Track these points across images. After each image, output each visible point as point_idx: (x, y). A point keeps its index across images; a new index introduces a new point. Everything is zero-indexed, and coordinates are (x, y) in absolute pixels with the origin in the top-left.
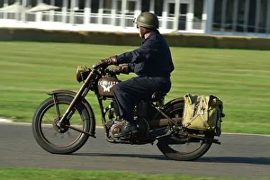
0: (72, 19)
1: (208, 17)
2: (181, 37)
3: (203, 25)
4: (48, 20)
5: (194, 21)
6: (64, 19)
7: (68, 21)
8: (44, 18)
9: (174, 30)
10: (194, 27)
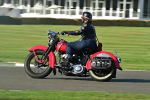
0: (70, 13)
1: (141, 11)
2: (127, 21)
3: (138, 15)
4: (57, 13)
5: (133, 13)
6: (66, 13)
7: (68, 14)
8: (55, 12)
9: (123, 18)
10: (134, 16)
